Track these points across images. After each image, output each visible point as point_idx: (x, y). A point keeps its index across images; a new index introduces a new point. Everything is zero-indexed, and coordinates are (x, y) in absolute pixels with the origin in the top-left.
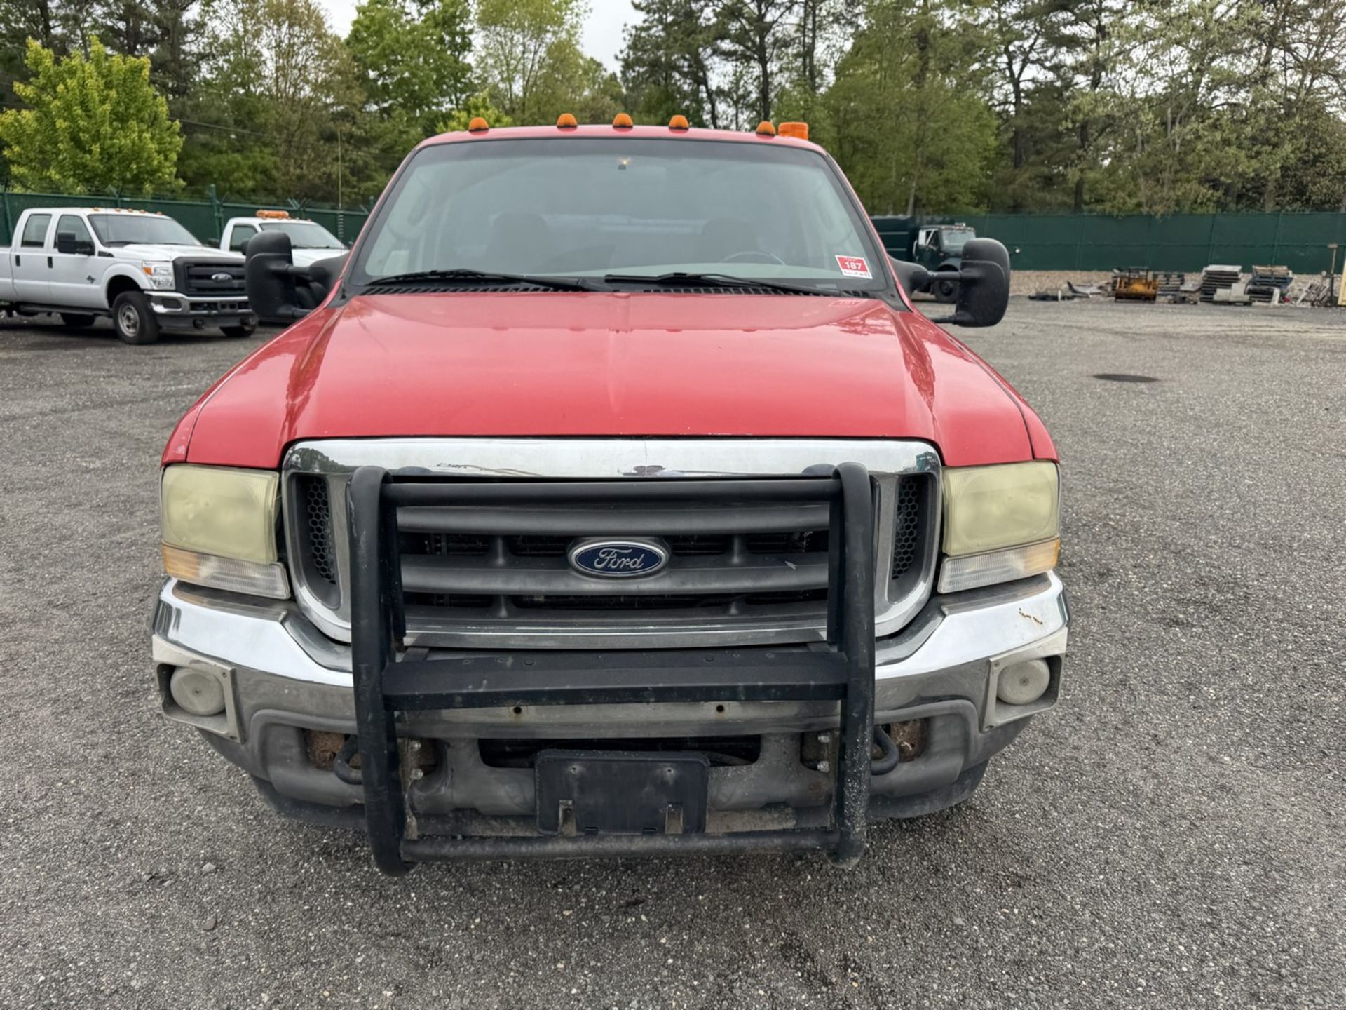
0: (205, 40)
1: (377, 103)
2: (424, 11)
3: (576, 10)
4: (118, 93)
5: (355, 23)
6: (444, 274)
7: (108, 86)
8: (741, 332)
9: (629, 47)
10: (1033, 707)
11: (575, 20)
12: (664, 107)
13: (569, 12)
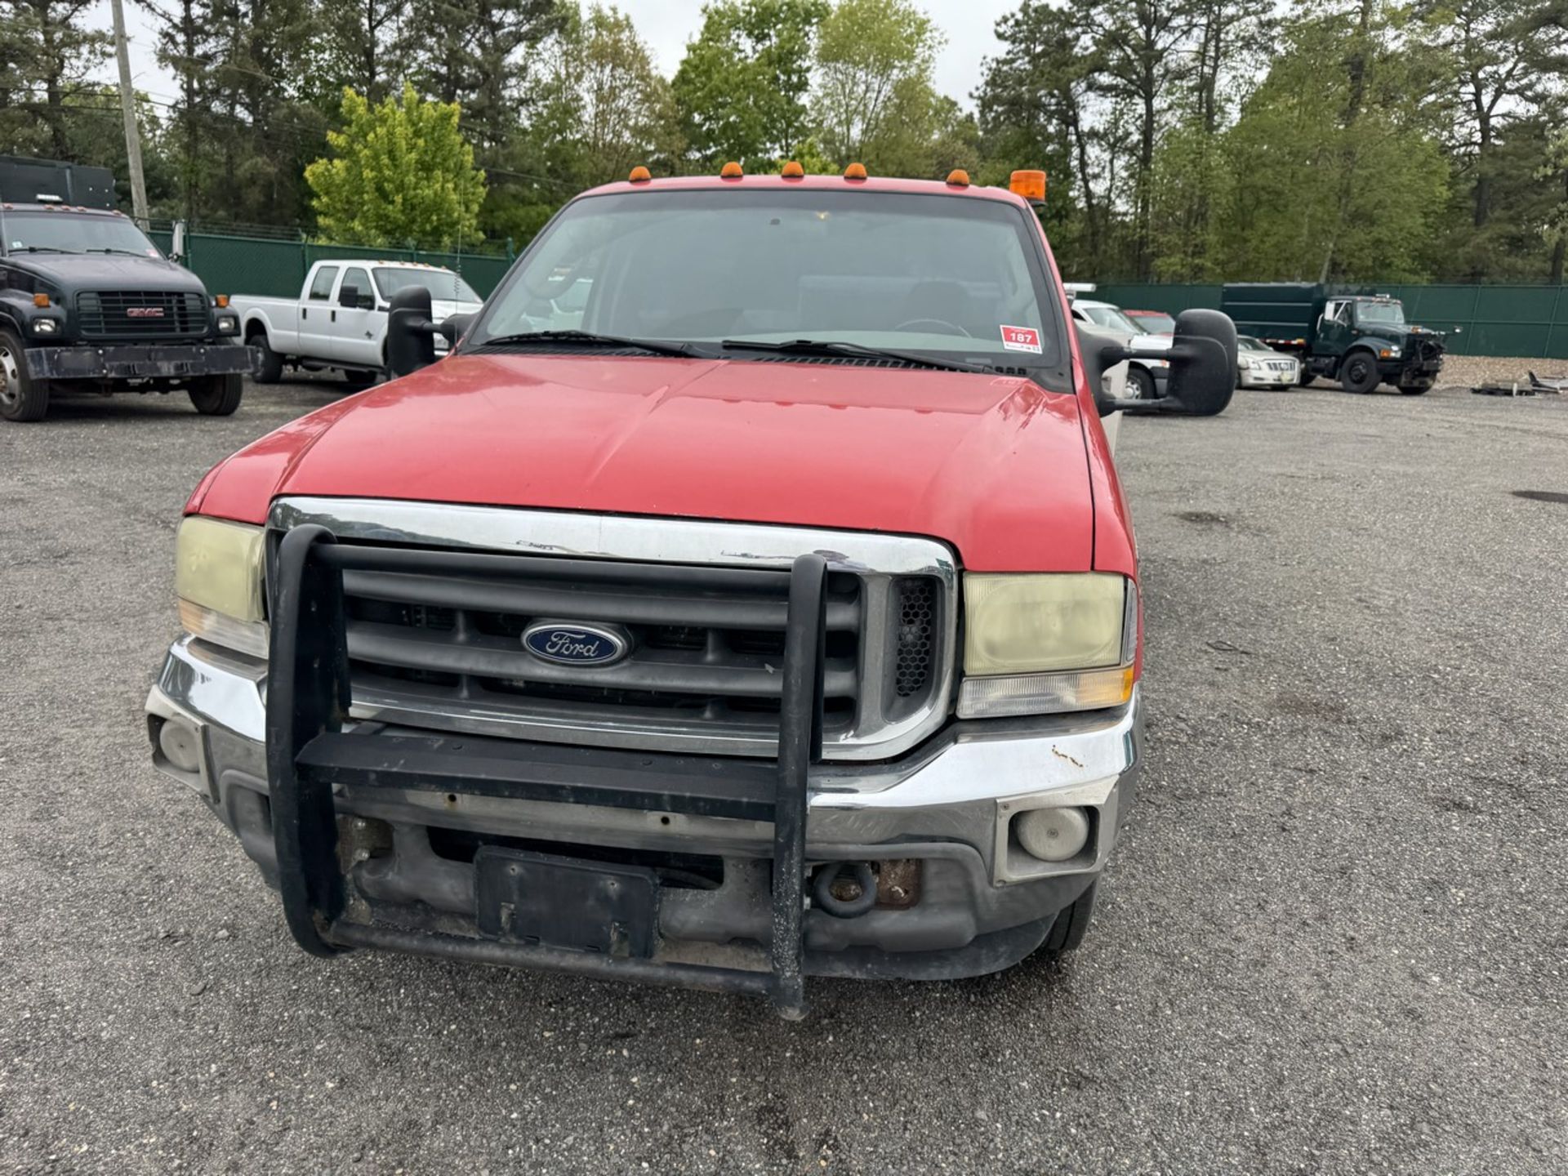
0: (527, 85)
1: (699, 150)
2: (760, 47)
3: (929, 42)
4: (426, 141)
5: (684, 62)
6: (556, 335)
7: (417, 134)
8: (911, 413)
9: (987, 84)
10: (1068, 865)
11: (927, 53)
12: (1023, 151)
13: (921, 44)
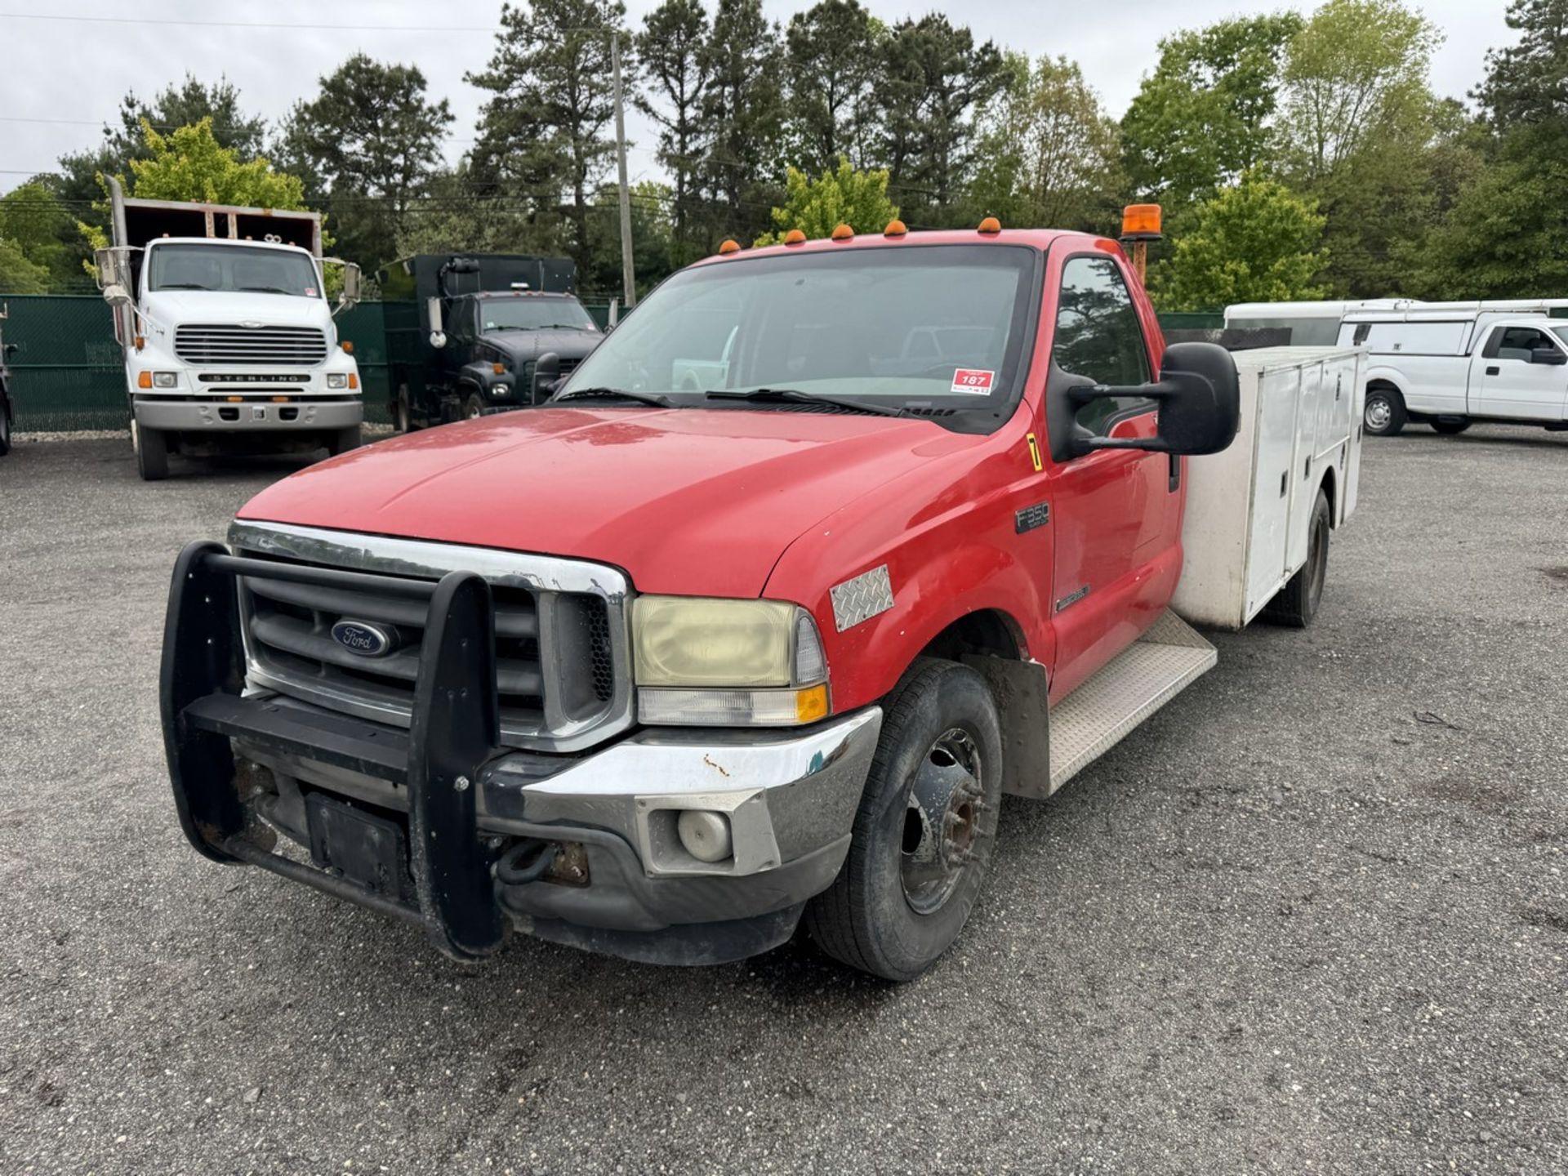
0: (976, 142)
1: (1148, 186)
2: (1222, 74)
3: (1423, 42)
4: (856, 209)
11: (1419, 54)
13: (1411, 46)
